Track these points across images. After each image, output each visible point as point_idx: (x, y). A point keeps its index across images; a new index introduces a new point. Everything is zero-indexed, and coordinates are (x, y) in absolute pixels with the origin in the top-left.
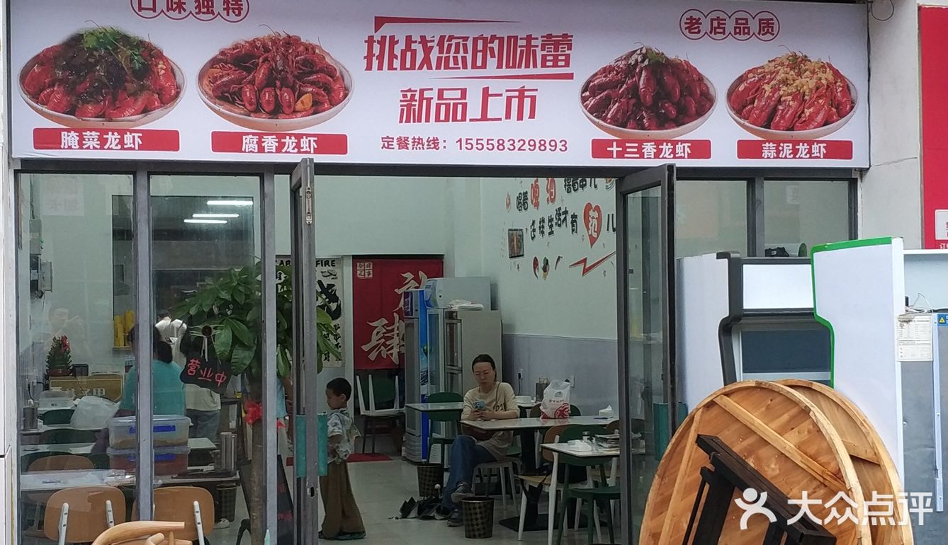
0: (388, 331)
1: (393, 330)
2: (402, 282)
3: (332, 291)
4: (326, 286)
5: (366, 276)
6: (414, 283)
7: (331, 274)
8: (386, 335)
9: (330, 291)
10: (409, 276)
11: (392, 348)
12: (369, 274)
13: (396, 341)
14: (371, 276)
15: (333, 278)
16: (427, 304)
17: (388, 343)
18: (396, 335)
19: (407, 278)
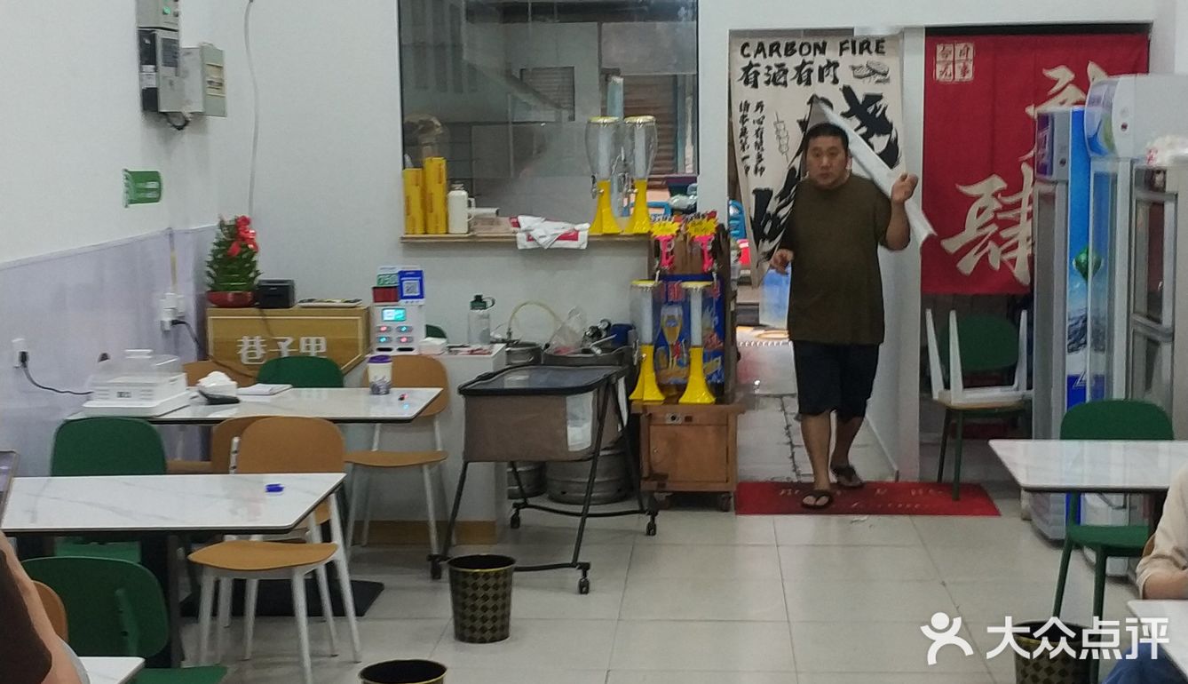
0: (1007, 208)
1: (1018, 205)
2: (1043, 91)
3: (876, 110)
4: (861, 99)
5: (958, 76)
6: (1073, 93)
7: (874, 72)
8: (1000, 216)
9: (871, 110)
10: (1062, 74)
11: (1015, 246)
12: (965, 71)
13: (1024, 230)
14: (969, 76)
15: (878, 81)
16: (1089, 145)
17: (1005, 234)
18: (1024, 218)
19: (1055, 82)
